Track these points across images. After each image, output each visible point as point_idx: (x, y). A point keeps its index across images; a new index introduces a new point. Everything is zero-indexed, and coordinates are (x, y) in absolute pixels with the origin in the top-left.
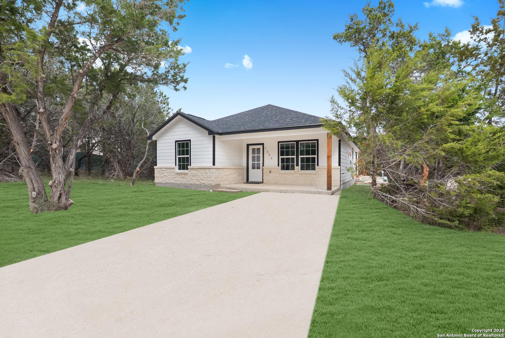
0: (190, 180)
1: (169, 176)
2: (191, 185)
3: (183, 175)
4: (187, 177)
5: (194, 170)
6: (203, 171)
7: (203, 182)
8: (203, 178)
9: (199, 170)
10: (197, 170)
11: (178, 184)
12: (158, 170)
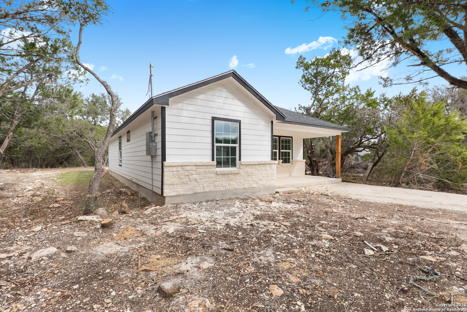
0: (243, 181)
1: (203, 180)
2: (245, 190)
3: (232, 176)
4: (238, 178)
5: (250, 167)
6: (262, 167)
7: (262, 183)
8: (262, 178)
9: (257, 166)
10: (254, 167)
11: (221, 191)
12: (170, 169)
